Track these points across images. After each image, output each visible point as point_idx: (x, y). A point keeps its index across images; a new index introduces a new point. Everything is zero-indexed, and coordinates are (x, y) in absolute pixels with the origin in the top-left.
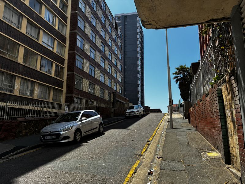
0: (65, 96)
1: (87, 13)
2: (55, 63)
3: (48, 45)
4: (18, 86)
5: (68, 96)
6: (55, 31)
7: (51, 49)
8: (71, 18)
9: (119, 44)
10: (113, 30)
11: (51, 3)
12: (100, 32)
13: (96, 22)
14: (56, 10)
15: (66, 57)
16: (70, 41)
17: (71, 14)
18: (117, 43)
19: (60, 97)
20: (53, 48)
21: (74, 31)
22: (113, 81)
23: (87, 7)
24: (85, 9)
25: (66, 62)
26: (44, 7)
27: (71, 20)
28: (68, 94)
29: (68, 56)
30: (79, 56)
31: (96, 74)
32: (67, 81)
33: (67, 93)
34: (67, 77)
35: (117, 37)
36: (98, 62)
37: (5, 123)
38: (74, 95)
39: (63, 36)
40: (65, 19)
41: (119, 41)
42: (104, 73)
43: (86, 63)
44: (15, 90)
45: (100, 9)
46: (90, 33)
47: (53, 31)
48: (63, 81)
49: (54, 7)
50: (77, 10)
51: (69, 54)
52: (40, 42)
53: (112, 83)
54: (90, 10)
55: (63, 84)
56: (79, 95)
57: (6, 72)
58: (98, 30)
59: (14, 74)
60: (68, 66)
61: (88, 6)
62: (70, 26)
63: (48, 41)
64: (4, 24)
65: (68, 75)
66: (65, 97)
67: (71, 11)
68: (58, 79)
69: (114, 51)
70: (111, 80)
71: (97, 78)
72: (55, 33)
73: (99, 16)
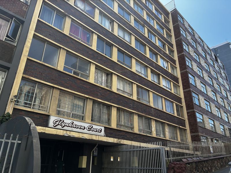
0: (190, 135)
1: (191, 52)
2: (175, 103)
3: (167, 87)
4: (154, 128)
5: (193, 135)
6: (170, 75)
7: (170, 90)
8: (178, 60)
9: (223, 75)
10: (215, 63)
11: (162, 52)
12: (205, 66)
13: (199, 59)
14: (167, 56)
15: (182, 96)
16: (182, 80)
17: (178, 56)
18: (222, 74)
19: (185, 136)
20: (171, 90)
21: (185, 70)
22: (228, 114)
23: (190, 47)
24: (189, 49)
25: (183, 100)
26: (159, 56)
27: (179, 62)
28: (193, 133)
29: (184, 95)
30: (194, 93)
31: (212, 109)
32: (189, 119)
33: (191, 132)
34: (188, 116)
35: (220, 69)
36: (211, 96)
37: (176, 165)
38: (200, 134)
39: (176, 77)
40: (174, 62)
41: (222, 72)
42: (219, 107)
43: (202, 99)
44: (153, 132)
45: (199, 46)
46: (197, 69)
47: (168, 74)
48: (185, 120)
49: (165, 55)
50: (183, 52)
51: (184, 92)
52: (162, 86)
53: (229, 117)
54: (192, 49)
55: (185, 123)
56: (204, 133)
57: (144, 116)
58: (202, 65)
59: (150, 117)
60: (186, 104)
61: (190, 45)
62: (180, 67)
63: (166, 84)
64: (137, 76)
65: (188, 113)
66: (190, 137)
67: (178, 54)
68: (181, 119)
69: (221, 83)
70: (227, 114)
71: (214, 113)
72: (170, 76)
73: (200, 52)
